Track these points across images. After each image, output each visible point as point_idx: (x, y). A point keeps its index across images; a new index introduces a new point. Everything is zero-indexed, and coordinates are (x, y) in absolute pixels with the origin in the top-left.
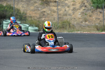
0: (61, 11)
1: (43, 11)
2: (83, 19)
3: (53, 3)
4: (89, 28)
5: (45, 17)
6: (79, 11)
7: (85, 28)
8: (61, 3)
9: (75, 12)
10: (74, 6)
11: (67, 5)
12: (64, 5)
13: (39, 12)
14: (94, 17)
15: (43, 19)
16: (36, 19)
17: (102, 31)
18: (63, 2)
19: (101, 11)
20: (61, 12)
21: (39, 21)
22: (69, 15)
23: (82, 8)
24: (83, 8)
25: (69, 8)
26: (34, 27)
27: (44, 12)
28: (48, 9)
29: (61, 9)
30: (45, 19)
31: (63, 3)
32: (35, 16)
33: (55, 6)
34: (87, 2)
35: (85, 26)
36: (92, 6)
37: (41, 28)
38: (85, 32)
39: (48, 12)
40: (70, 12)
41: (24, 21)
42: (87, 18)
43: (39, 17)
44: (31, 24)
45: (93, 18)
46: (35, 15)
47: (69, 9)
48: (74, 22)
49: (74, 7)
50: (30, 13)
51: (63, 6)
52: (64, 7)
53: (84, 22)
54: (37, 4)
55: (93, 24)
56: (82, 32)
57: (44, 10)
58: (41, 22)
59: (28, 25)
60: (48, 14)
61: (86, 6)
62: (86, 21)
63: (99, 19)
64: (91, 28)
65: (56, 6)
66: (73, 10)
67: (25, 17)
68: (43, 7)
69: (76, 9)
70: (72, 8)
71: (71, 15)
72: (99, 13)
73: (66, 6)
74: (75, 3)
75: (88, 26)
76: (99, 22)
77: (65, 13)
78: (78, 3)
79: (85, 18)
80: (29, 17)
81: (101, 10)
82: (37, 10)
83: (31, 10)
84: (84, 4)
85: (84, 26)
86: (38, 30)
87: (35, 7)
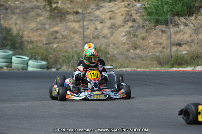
0: (89, 30)
1: (53, 32)
2: (130, 45)
3: (72, 15)
4: (143, 60)
5: (58, 43)
6: (122, 29)
7: (135, 61)
8: (87, 15)
9: (114, 31)
10: (112, 21)
11: (99, 18)
12: (92, 18)
13: (46, 33)
14: (150, 41)
15: (55, 46)
16: (41, 47)
17: (173, 66)
18: (91, 12)
19: (163, 29)
20: (88, 32)
21: (47, 50)
22: (104, 37)
23: (127, 24)
24: (130, 24)
25: (103, 24)
26: (39, 61)
27: (56, 32)
28: (63, 26)
29: (87, 27)
30: (57, 46)
31: (91, 14)
32: (39, 41)
33: (75, 22)
34: (137, 13)
35: (135, 58)
36: (146, 20)
37: (51, 63)
38: (139, 69)
39: (63, 33)
40: (106, 31)
41: (20, 51)
42: (137, 42)
43: (47, 42)
44: (33, 55)
45: (149, 43)
46: (39, 38)
47: (104, 26)
48: (113, 50)
49: (111, 23)
50: (30, 35)
51: (91, 20)
52: (94, 23)
53: (133, 50)
54: (41, 18)
55: (149, 53)
56: (133, 69)
57: (56, 29)
58: (51, 51)
59: (27, 58)
60: (62, 36)
61: (134, 21)
62: (136, 48)
63: (160, 44)
64: (147, 61)
65: (79, 21)
66: (111, 28)
67: (22, 43)
68: (53, 23)
69: (116, 26)
70: (108, 23)
71: (107, 38)
72: (160, 33)
73: (97, 20)
74: (113, 14)
75: (141, 58)
76: (160, 49)
77: (96, 33)
78: (120, 14)
79: (134, 42)
80: (28, 42)
81: (163, 27)
82: (41, 29)
83: (31, 29)
84: (131, 15)
85: (133, 59)
86: (46, 66)
87: (39, 23)
